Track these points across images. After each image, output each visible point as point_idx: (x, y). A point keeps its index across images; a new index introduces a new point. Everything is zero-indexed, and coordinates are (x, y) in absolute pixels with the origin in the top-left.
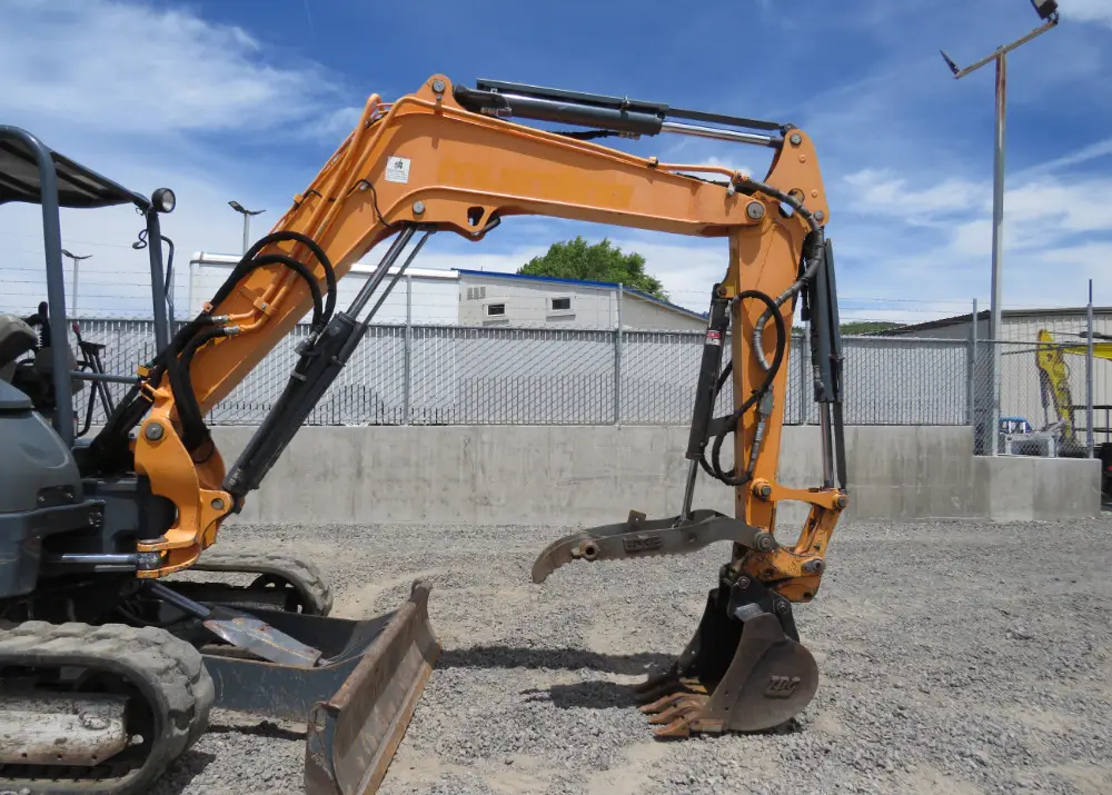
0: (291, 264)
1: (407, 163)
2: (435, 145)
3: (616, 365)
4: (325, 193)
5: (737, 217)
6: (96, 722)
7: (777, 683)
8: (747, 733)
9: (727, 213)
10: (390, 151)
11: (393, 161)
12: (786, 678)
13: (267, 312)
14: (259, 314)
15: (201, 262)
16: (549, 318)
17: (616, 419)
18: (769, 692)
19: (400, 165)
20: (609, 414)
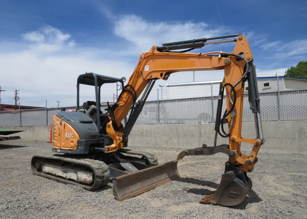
0: (129, 91)
1: (148, 66)
2: (153, 61)
3: (278, 103)
4: (134, 76)
5: (222, 64)
6: (89, 176)
7: (232, 193)
8: (224, 206)
9: (219, 64)
10: (145, 64)
11: (146, 66)
12: (235, 193)
13: (125, 101)
14: (124, 101)
15: (168, 86)
16: (263, 89)
17: (279, 119)
18: (230, 195)
19: (147, 67)
20: (276, 118)
